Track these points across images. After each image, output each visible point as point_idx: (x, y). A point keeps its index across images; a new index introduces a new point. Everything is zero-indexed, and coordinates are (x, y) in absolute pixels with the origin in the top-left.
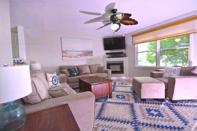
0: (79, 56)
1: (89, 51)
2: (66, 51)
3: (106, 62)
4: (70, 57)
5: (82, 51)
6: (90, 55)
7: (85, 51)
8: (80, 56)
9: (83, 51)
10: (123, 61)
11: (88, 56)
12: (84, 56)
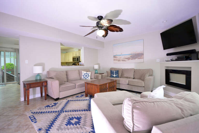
0: (126, 60)
1: (138, 54)
2: (116, 55)
3: (164, 67)
4: (119, 61)
5: (129, 54)
6: (139, 58)
7: (134, 54)
8: (128, 59)
9: (131, 54)
10: (191, 68)
11: (137, 59)
12: (132, 59)
